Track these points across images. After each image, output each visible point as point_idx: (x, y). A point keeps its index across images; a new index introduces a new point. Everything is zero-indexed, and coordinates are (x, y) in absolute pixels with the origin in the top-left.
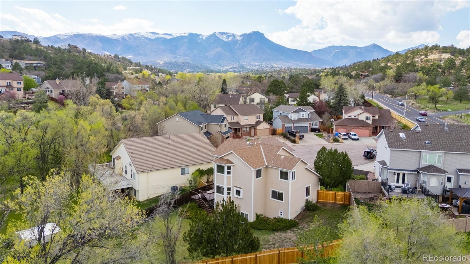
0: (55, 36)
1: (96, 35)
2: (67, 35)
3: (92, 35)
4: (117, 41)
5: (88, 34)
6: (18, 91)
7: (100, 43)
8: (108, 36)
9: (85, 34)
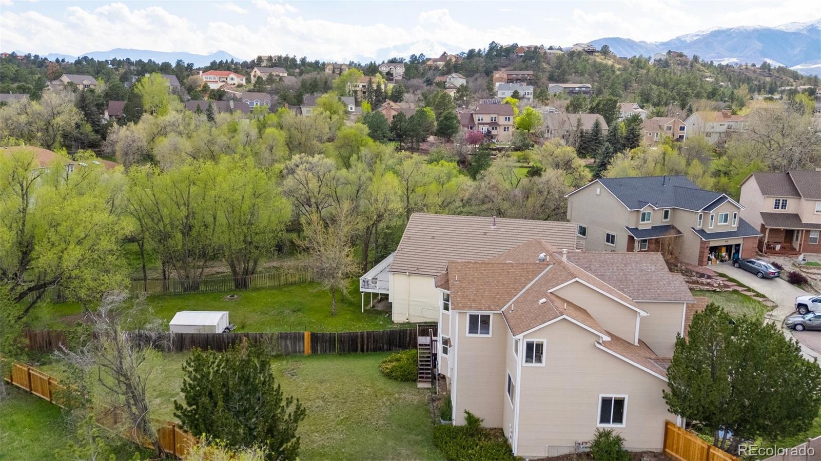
0: (678, 39)
1: (752, 28)
2: (698, 35)
3: (745, 30)
4: (796, 35)
5: (738, 29)
6: (505, 130)
7: (758, 43)
8: (778, 28)
9: (732, 29)
